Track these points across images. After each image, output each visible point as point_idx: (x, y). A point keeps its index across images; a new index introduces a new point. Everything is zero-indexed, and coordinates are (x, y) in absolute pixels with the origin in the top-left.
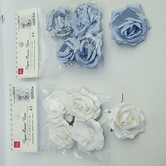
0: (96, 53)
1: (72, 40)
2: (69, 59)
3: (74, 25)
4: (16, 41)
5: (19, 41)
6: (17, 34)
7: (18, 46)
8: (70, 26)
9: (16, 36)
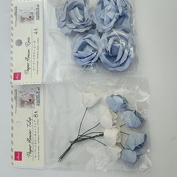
0: (129, 53)
1: (95, 37)
2: (90, 60)
3: (96, 19)
4: (12, 37)
5: (15, 39)
6: (13, 30)
7: (14, 44)
8: (91, 19)
9: (12, 31)
